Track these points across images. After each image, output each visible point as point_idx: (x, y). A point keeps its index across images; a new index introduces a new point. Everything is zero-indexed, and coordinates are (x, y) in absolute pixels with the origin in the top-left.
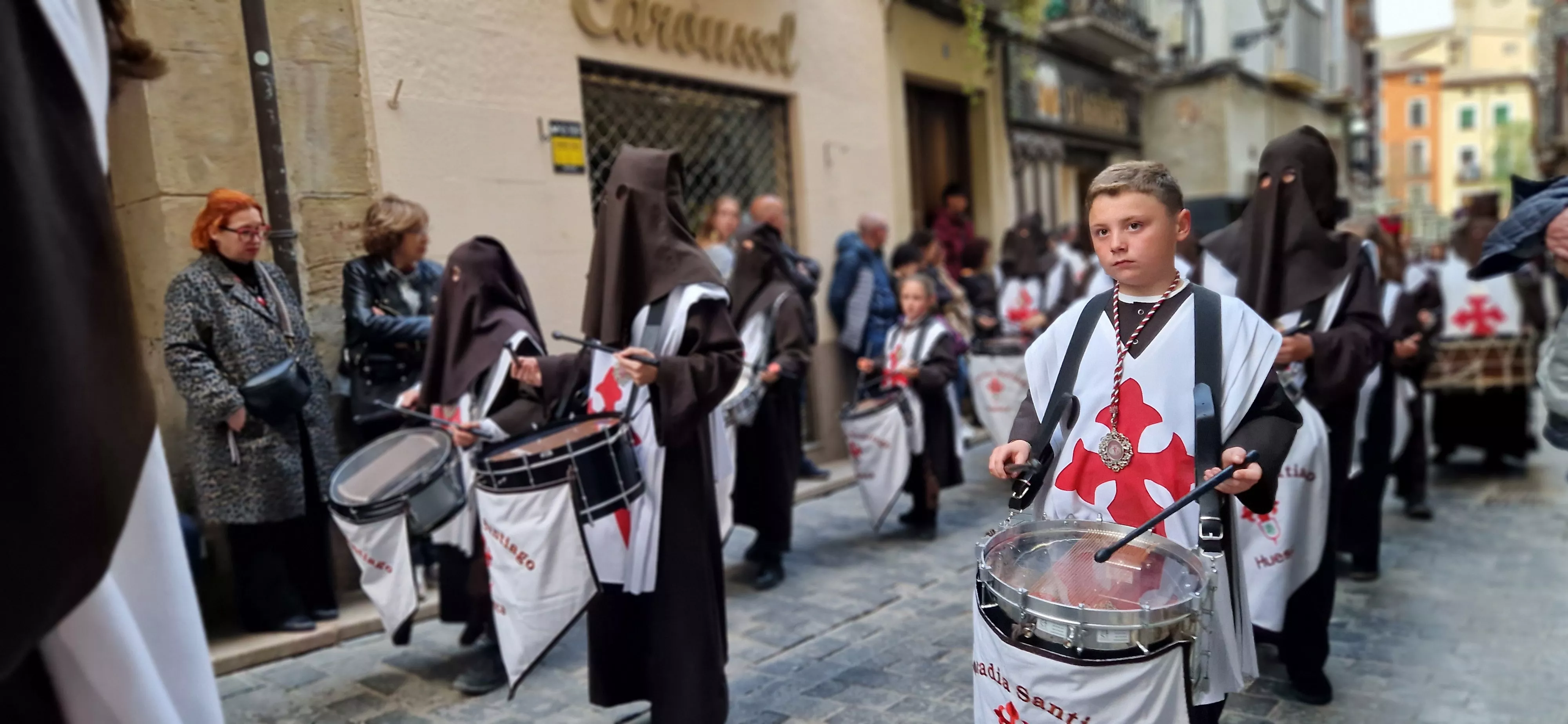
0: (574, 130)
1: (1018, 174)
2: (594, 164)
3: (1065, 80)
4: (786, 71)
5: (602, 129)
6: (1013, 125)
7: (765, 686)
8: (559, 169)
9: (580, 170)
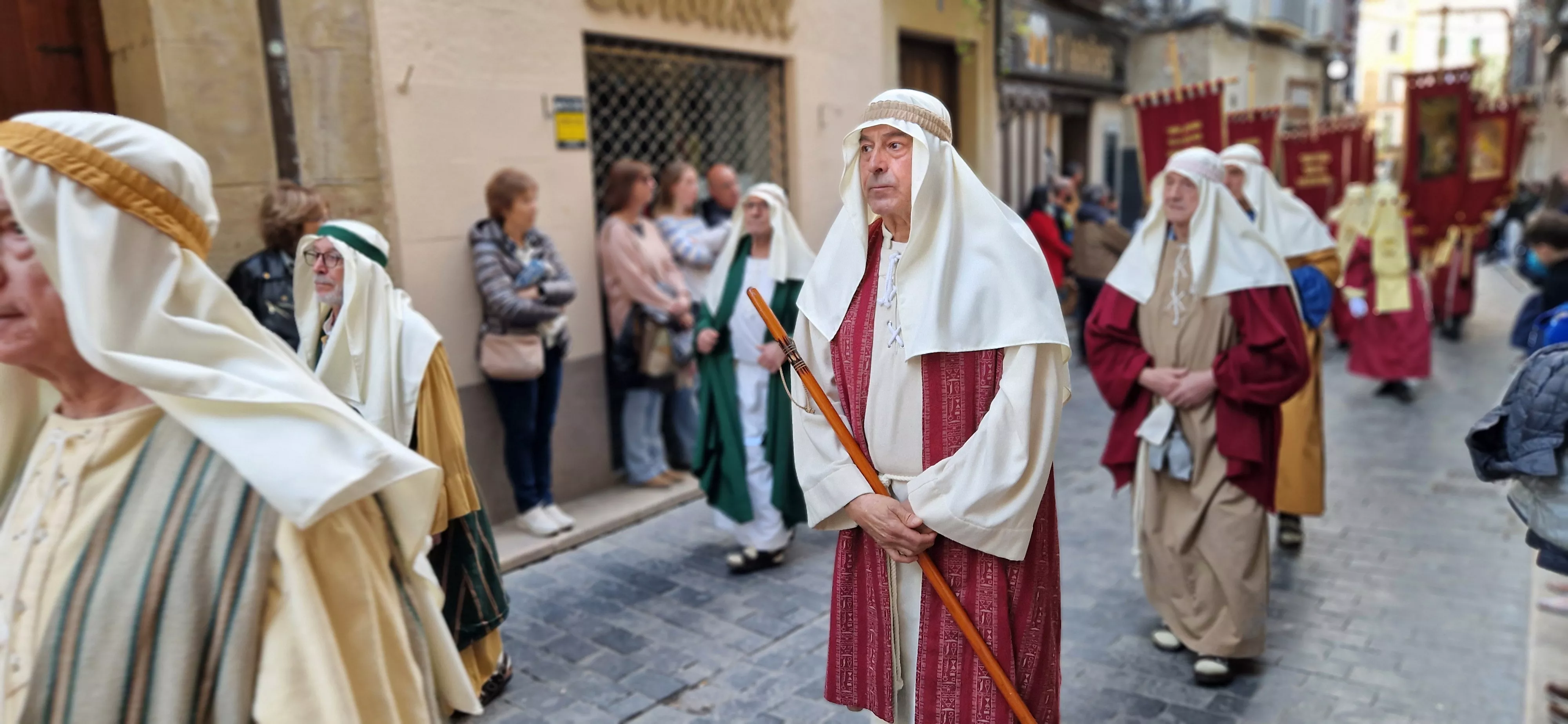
0: (577, 105)
1: (1005, 126)
2: (596, 135)
3: (1055, 29)
4: (784, 34)
5: (604, 100)
6: (1002, 77)
7: (760, 682)
8: (562, 145)
9: (582, 145)
